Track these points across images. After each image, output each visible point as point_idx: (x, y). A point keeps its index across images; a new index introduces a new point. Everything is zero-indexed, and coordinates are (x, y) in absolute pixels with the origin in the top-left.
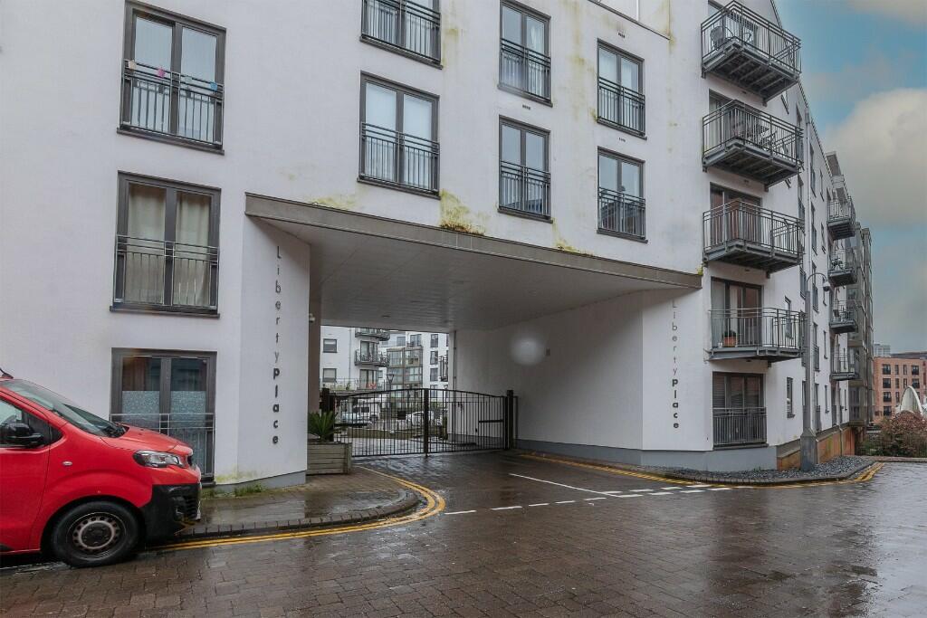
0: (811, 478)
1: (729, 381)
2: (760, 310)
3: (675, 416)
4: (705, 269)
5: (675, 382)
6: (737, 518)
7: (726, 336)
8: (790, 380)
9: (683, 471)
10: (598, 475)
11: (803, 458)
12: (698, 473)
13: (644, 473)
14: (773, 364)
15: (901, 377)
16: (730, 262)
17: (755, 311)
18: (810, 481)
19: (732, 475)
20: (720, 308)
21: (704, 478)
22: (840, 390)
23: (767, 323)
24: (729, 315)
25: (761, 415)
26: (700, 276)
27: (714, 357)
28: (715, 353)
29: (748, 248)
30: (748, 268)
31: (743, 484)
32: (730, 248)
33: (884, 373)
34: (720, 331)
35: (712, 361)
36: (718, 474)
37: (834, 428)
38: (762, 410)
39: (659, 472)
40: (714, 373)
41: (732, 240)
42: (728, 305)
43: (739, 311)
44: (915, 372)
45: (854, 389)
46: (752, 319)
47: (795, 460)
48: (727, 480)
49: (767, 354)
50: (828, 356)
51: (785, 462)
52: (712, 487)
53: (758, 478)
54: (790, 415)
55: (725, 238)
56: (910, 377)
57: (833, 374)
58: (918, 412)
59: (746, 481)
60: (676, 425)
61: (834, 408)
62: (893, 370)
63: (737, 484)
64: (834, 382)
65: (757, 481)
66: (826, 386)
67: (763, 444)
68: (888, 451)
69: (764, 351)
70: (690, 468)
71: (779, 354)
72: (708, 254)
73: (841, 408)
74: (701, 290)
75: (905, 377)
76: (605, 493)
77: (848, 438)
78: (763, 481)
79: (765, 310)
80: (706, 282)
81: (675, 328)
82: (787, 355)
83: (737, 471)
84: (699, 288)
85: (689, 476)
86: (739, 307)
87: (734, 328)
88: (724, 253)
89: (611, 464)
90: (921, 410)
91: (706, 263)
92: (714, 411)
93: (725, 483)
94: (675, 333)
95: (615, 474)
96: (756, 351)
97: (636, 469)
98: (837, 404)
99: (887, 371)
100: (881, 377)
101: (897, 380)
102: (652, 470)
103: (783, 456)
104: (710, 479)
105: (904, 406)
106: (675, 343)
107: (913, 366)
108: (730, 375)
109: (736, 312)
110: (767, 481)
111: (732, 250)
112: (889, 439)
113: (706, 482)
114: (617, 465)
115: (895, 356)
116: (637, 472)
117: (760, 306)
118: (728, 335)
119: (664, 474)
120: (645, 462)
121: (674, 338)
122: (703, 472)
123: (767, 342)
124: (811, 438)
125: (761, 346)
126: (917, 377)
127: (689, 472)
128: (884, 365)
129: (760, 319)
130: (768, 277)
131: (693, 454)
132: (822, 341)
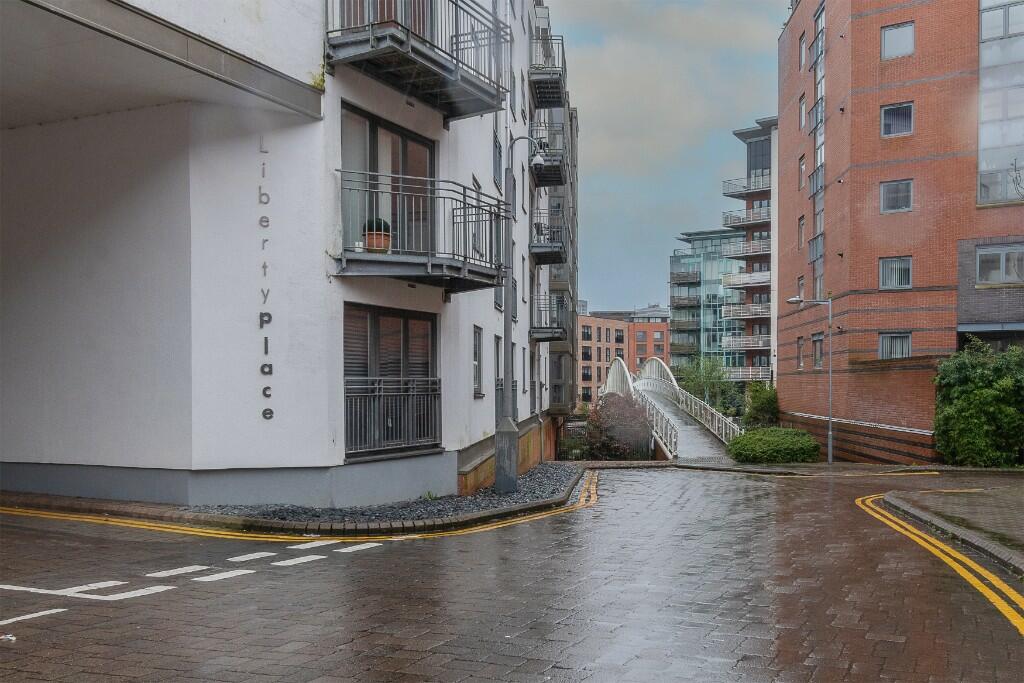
0: (515, 507)
1: (376, 324)
2: (433, 183)
3: (266, 393)
4: (327, 78)
5: (265, 319)
6: (398, 633)
7: (371, 229)
8: (478, 330)
9: (281, 513)
10: (78, 538)
11: (499, 469)
12: (315, 515)
13: (196, 522)
14: (453, 296)
15: (603, 345)
16: (378, 77)
17: (424, 183)
18: (513, 514)
19: (381, 513)
20: (358, 168)
21: (326, 526)
22: (539, 356)
23: (444, 209)
24: (375, 186)
25: (432, 392)
26: (319, 91)
27: (347, 268)
28: (349, 261)
29: (414, 49)
30: (412, 100)
31: (404, 531)
32: (379, 40)
33: (584, 339)
34: (359, 219)
35: (342, 278)
36: (354, 514)
37: (533, 418)
38: (434, 383)
39: (231, 518)
40: (346, 304)
41: (383, 24)
42: (374, 164)
43: (395, 180)
44: (619, 340)
45: (556, 357)
46: (418, 201)
47: (486, 476)
48: (373, 526)
49: (446, 272)
50: (527, 299)
51: (471, 480)
52: (345, 544)
53: (431, 514)
54: (478, 395)
55: (369, 16)
56: (613, 345)
57: (533, 329)
58: (629, 395)
59: (408, 524)
60: (268, 414)
61: (533, 384)
62: (594, 336)
63: (391, 532)
64: (534, 342)
65: (429, 522)
66: (524, 349)
67: (436, 449)
68: (596, 453)
69: (440, 266)
70: (298, 503)
71: (465, 274)
72: (334, 47)
73: (541, 385)
74: (321, 124)
75: (608, 345)
76: (71, 592)
77: (547, 434)
78: (438, 521)
79: (442, 185)
80: (330, 105)
81: (264, 198)
82: (477, 279)
83: (390, 502)
84: (316, 118)
85: (294, 524)
86: (395, 171)
87: (385, 214)
88: (366, 49)
89: (115, 508)
90: (632, 389)
91: (331, 66)
92: (347, 383)
93: (369, 532)
94: (264, 211)
95: (122, 530)
96: (424, 265)
97: (176, 514)
98: (536, 379)
99: (587, 337)
100: (581, 343)
101: (599, 349)
102: (216, 514)
103: (468, 468)
104: (338, 526)
105: (610, 386)
106: (264, 233)
107: (617, 330)
108: (377, 312)
109: (389, 180)
110: (446, 520)
111: (384, 45)
112: (598, 435)
113: (332, 533)
114: (130, 509)
115: (595, 315)
116: (179, 520)
117: (432, 174)
118: (373, 226)
119: (240, 521)
120: (198, 496)
121: (264, 222)
122: (325, 511)
123: (444, 248)
124: (511, 435)
125: (433, 255)
126: (621, 346)
127: (295, 512)
128: (583, 327)
129: (433, 200)
130: (446, 126)
131: (303, 475)
132: (520, 270)
